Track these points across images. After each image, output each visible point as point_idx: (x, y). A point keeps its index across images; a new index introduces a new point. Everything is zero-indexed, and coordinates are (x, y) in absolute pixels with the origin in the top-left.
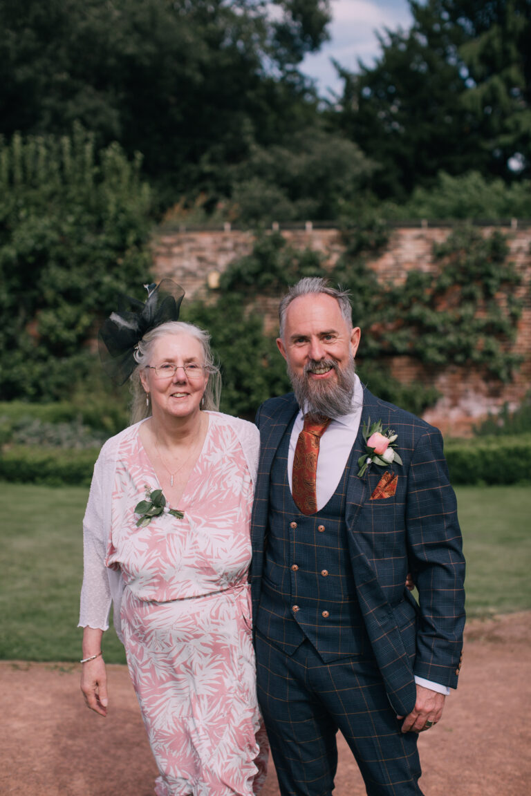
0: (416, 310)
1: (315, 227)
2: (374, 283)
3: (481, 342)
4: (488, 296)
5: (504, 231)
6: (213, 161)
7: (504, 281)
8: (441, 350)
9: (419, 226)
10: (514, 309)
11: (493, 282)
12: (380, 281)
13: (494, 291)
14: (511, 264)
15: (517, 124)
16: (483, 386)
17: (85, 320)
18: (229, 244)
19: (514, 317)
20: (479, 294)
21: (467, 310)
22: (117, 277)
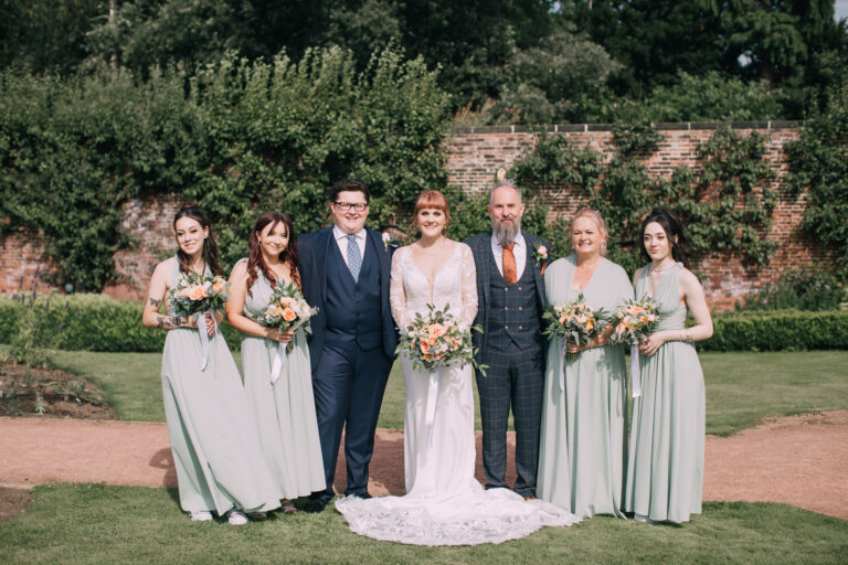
0: (683, 202)
1: (589, 130)
2: (646, 178)
3: (740, 229)
4: (746, 189)
5: (761, 132)
6: (476, 63)
7: (760, 176)
8: (704, 237)
9: (685, 128)
10: (769, 201)
11: (750, 177)
12: (650, 176)
13: (751, 184)
14: (766, 161)
15: (751, 24)
16: (741, 269)
17: (387, 210)
18: (515, 144)
19: (770, 209)
20: (738, 188)
21: (728, 202)
22: (416, 174)
